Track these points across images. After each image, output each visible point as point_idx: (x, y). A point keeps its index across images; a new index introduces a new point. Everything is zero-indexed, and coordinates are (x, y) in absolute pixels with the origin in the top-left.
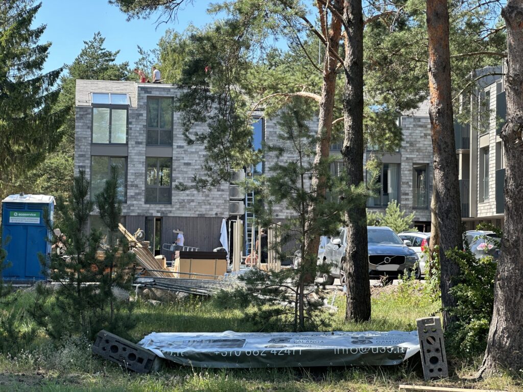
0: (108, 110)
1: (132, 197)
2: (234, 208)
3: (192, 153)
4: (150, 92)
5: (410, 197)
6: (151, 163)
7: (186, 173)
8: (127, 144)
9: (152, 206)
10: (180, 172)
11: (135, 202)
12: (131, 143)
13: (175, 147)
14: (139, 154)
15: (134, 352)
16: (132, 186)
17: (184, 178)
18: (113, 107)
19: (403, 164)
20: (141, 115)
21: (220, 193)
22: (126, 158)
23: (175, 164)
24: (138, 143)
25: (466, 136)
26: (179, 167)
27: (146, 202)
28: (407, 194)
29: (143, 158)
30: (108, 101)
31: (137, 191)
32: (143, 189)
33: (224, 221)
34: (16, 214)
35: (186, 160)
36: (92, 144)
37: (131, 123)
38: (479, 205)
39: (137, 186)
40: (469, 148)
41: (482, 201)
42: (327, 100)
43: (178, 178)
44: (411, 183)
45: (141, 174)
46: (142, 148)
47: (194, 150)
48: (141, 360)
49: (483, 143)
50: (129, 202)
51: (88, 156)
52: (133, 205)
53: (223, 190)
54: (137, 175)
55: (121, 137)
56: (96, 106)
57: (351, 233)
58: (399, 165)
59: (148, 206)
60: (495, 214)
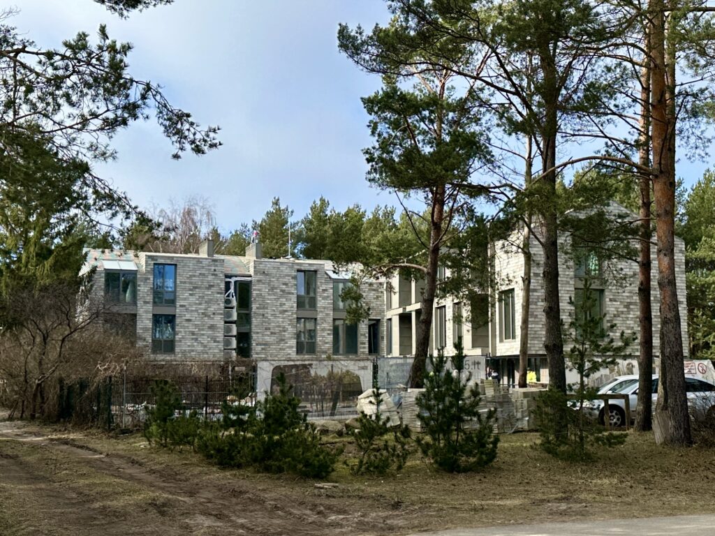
3: (192, 311)
4: (156, 260)
5: (367, 346)
6: (157, 319)
7: (188, 327)
8: (136, 303)
9: (158, 355)
10: (182, 327)
12: (140, 302)
13: (178, 306)
16: (140, 339)
17: (185, 332)
18: (123, 272)
21: (215, 344)
22: (135, 315)
23: (178, 321)
24: (146, 303)
26: (181, 322)
27: (153, 352)
29: (150, 316)
31: (145, 343)
32: (150, 341)
35: (188, 317)
37: (139, 286)
39: (144, 339)
43: (181, 332)
45: (149, 329)
46: (150, 307)
53: (218, 342)
54: (145, 330)
56: (108, 271)
59: (155, 355)
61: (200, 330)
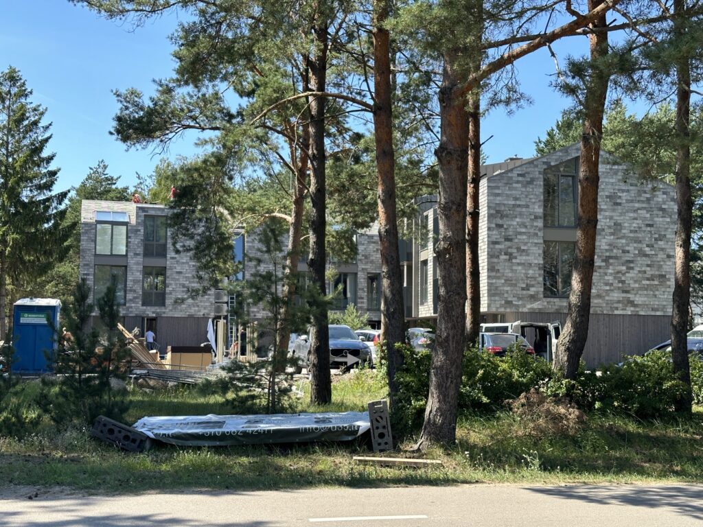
0: (109, 227)
1: (131, 300)
2: (218, 309)
3: (183, 263)
4: (147, 212)
5: (365, 301)
6: (147, 272)
7: (178, 280)
8: (126, 255)
9: (149, 308)
10: (174, 279)
11: (133, 305)
12: (131, 254)
13: (168, 258)
14: (137, 264)
15: (129, 434)
16: (131, 291)
17: (176, 284)
18: (113, 223)
19: (359, 273)
21: (207, 297)
22: (126, 267)
23: (168, 273)
24: (136, 254)
25: (409, 251)
26: (171, 275)
27: (143, 305)
28: (362, 298)
29: (141, 268)
30: (111, 219)
31: (135, 295)
32: (141, 293)
33: (210, 320)
34: (26, 315)
35: (178, 269)
36: (96, 255)
37: (130, 237)
38: (420, 307)
39: (135, 291)
40: (412, 261)
41: (422, 304)
42: (296, 220)
43: (171, 284)
44: (366, 289)
45: (139, 281)
46: (140, 259)
47: (185, 261)
48: (134, 441)
49: (423, 257)
50: (127, 305)
51: (92, 265)
52: (131, 307)
53: (210, 295)
54: (135, 282)
55: (122, 250)
56: (99, 222)
57: (315, 330)
58: (356, 274)
59: (145, 308)
60: (433, 315)
61: (190, 282)
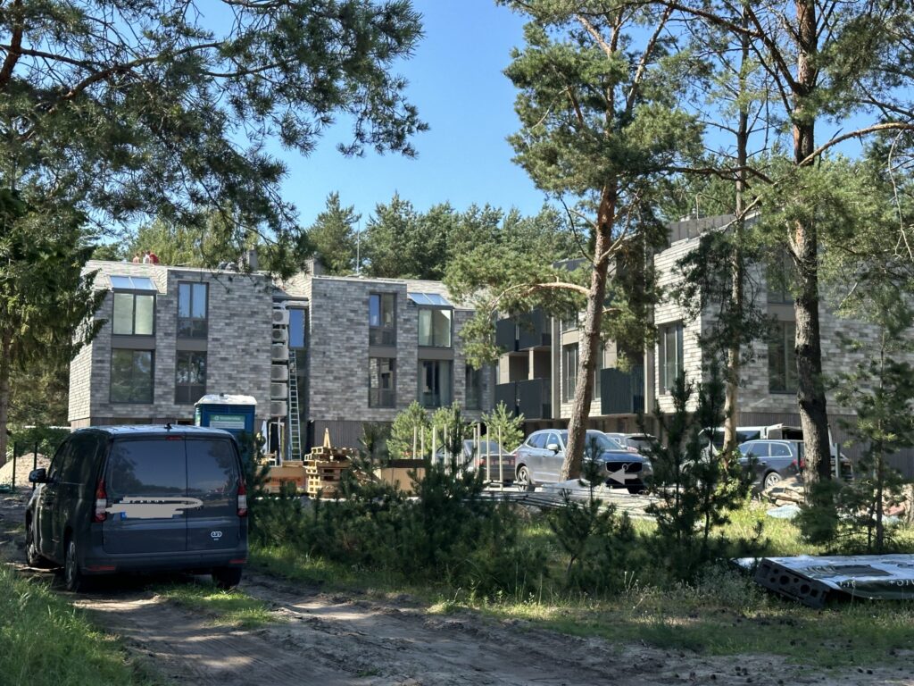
0: (132, 296)
1: (160, 396)
2: (276, 408)
3: (230, 346)
4: (182, 277)
6: (182, 359)
7: (223, 368)
8: (154, 335)
9: (184, 407)
10: (216, 368)
11: (163, 403)
12: (159, 334)
13: (210, 340)
14: (169, 347)
15: (808, 583)
16: (160, 383)
17: (220, 374)
18: (136, 292)
19: (456, 361)
20: (171, 302)
21: (260, 392)
22: (153, 352)
23: (210, 359)
24: (167, 335)
26: (214, 362)
27: (177, 402)
28: (460, 393)
29: (173, 352)
31: (166, 390)
32: (173, 387)
34: (217, 417)
36: (113, 335)
37: (159, 312)
38: (562, 406)
39: (165, 384)
40: (550, 344)
41: (565, 401)
42: (598, 292)
43: (213, 375)
44: (464, 382)
45: (170, 370)
46: (172, 340)
48: (814, 593)
49: (568, 338)
50: (155, 403)
51: (108, 349)
52: (160, 406)
53: (264, 389)
54: (166, 371)
56: (117, 290)
58: (451, 362)
59: (178, 407)
60: (600, 415)
61: (238, 372)
